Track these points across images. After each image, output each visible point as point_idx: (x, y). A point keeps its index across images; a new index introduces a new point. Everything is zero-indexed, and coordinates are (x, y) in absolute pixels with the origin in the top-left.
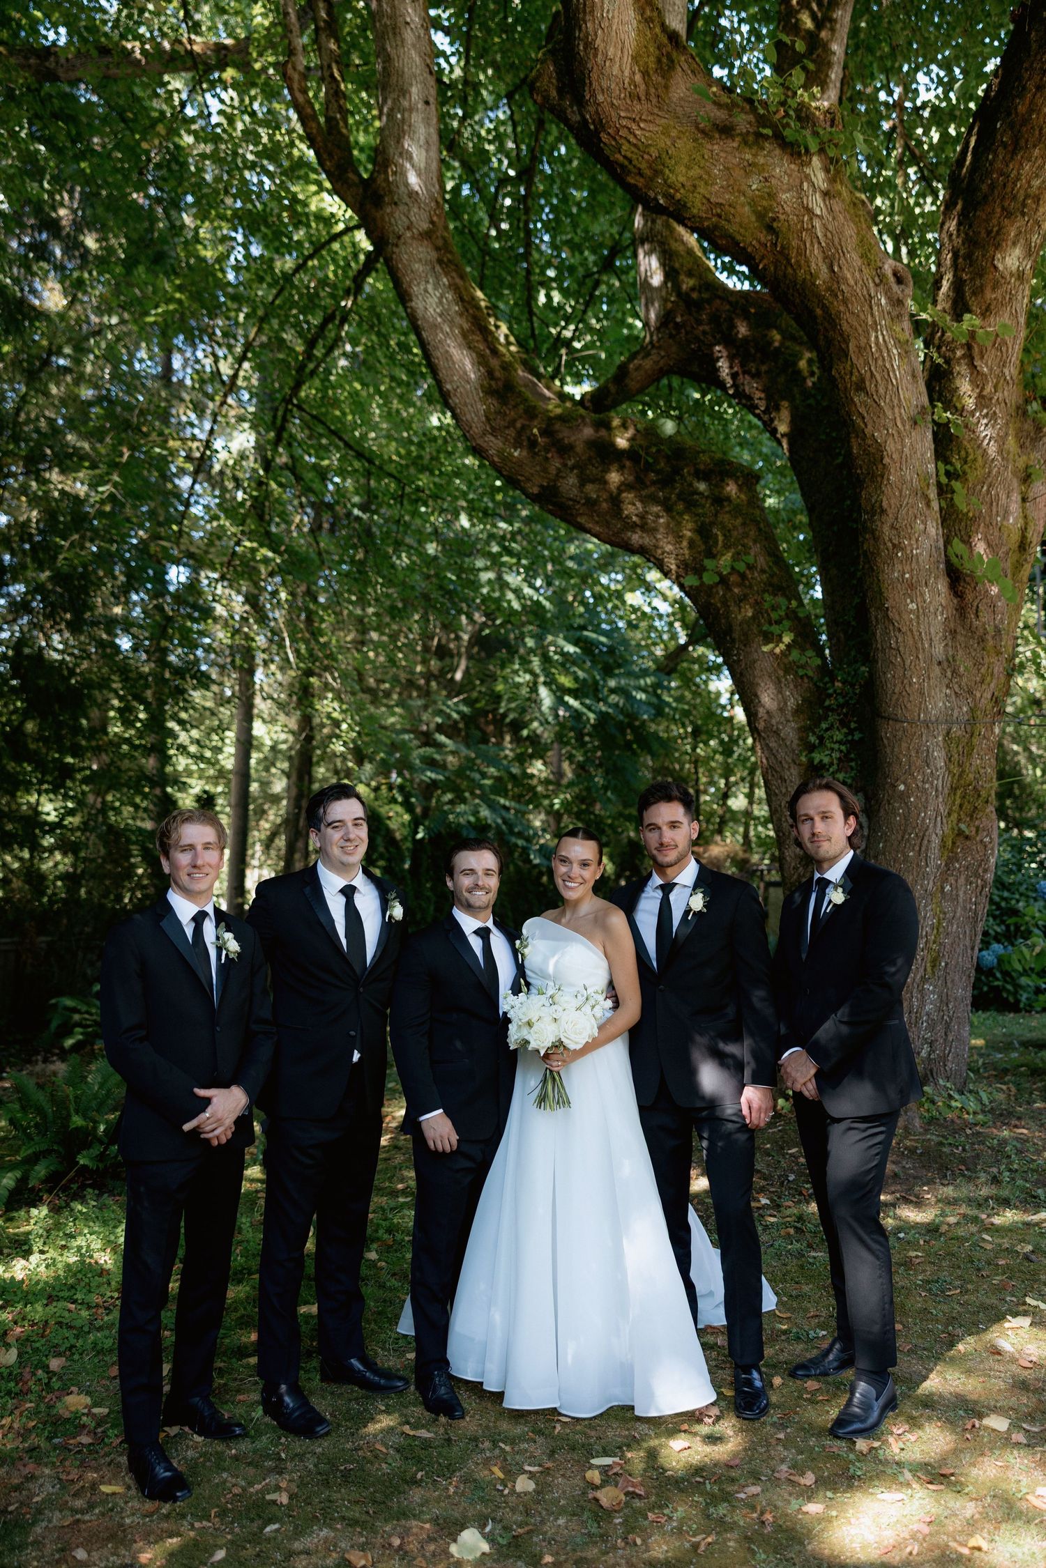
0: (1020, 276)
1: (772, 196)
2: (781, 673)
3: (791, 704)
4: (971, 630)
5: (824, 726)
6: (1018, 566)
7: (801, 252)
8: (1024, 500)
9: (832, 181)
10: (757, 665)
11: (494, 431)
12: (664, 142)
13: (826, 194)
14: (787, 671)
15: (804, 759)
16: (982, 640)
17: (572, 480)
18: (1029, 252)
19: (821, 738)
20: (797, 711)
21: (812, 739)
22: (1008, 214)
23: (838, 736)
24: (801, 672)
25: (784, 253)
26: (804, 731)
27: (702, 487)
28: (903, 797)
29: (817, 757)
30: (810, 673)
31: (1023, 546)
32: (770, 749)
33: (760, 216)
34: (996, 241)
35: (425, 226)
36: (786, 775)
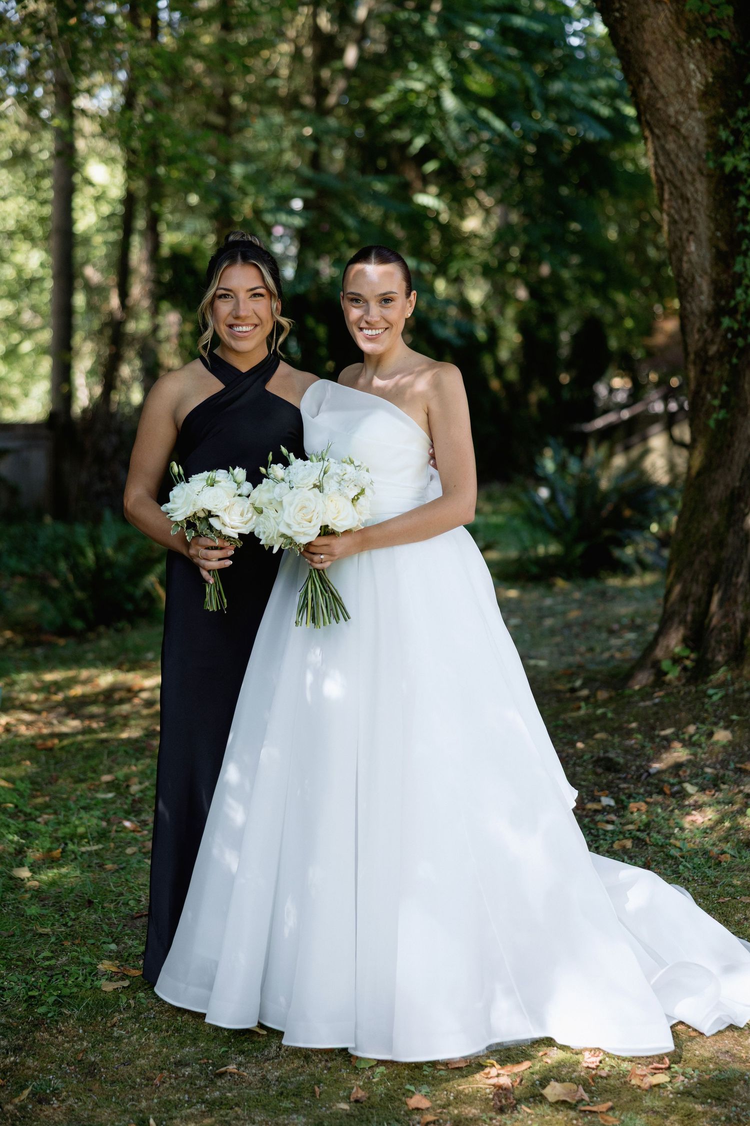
2: (682, 35)
3: (697, 82)
5: (741, 114)
10: (646, 24)
14: (691, 32)
15: (711, 164)
19: (736, 133)
20: (706, 95)
21: (723, 134)
24: (711, 33)
26: (713, 122)
29: (729, 161)
30: (726, 35)
32: (667, 153)
36: (689, 191)
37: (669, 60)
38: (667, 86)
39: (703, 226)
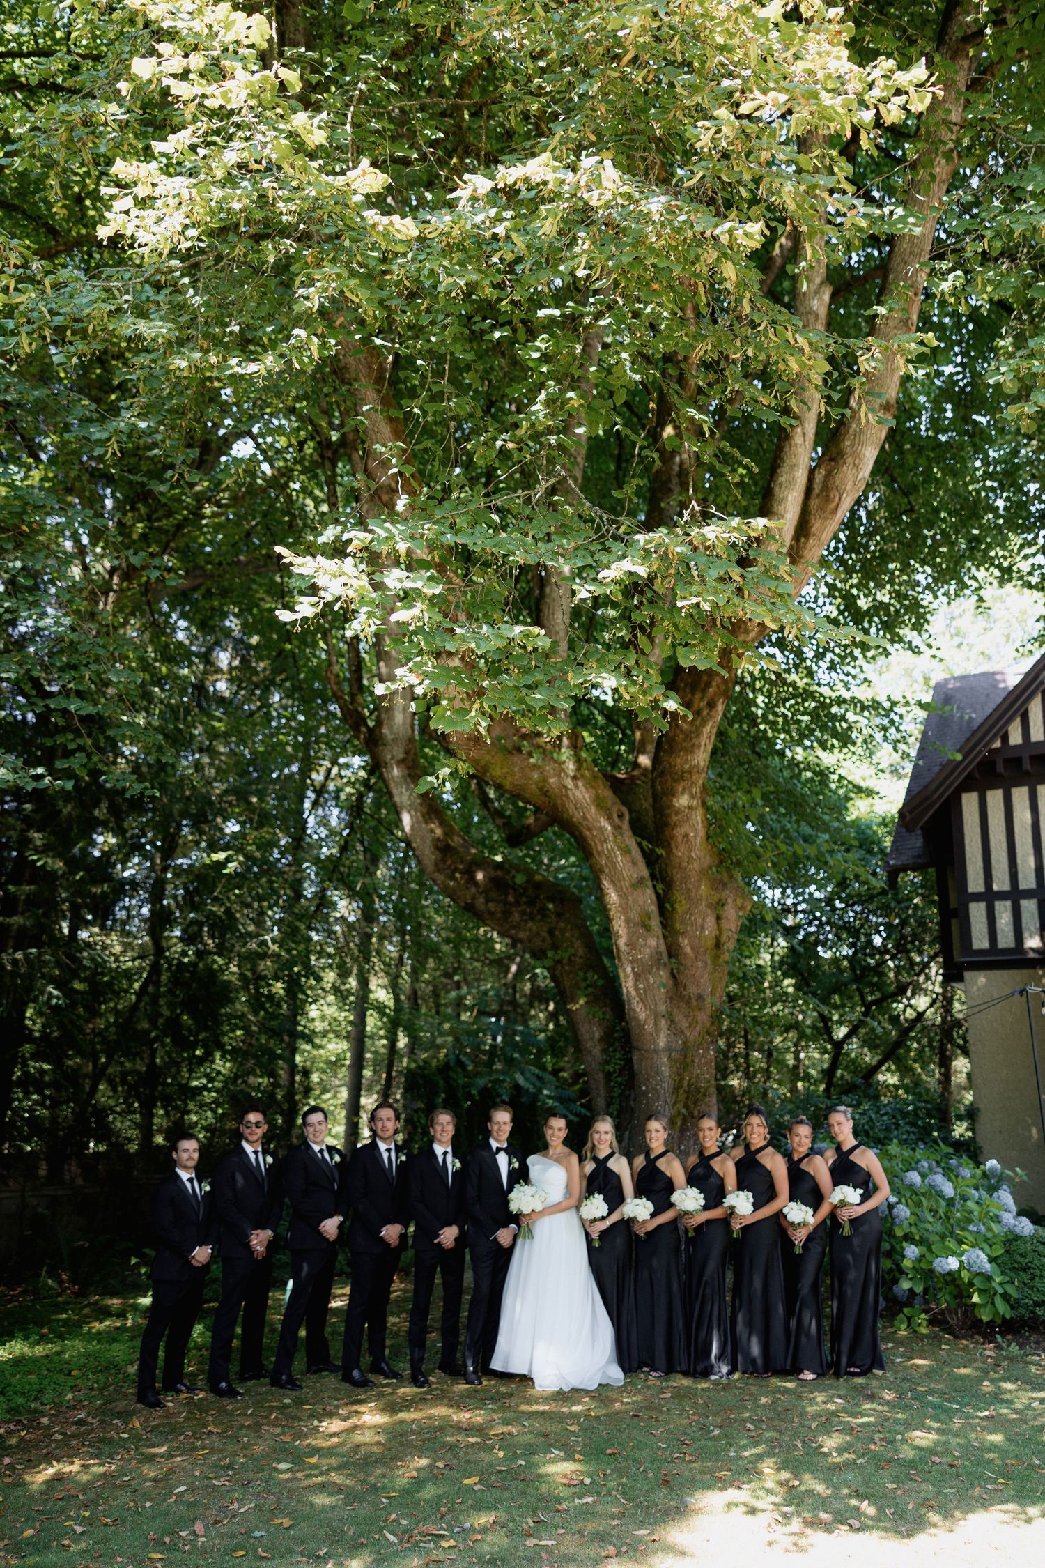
0: (690, 808)
1: (545, 781)
3: (597, 1035)
4: (681, 998)
6: (716, 957)
7: (563, 805)
8: (718, 918)
9: (578, 769)
11: (439, 871)
12: (488, 758)
13: (574, 778)
16: (688, 1002)
17: (482, 900)
18: (692, 797)
20: (601, 1039)
22: (676, 781)
23: (618, 1055)
25: (555, 807)
26: (604, 1051)
27: (551, 906)
28: (645, 1093)
31: (718, 945)
33: (541, 789)
34: (672, 793)
35: (401, 756)
37: (587, 1026)
38: (586, 1036)
39: (602, 1092)
